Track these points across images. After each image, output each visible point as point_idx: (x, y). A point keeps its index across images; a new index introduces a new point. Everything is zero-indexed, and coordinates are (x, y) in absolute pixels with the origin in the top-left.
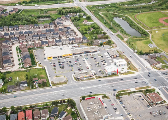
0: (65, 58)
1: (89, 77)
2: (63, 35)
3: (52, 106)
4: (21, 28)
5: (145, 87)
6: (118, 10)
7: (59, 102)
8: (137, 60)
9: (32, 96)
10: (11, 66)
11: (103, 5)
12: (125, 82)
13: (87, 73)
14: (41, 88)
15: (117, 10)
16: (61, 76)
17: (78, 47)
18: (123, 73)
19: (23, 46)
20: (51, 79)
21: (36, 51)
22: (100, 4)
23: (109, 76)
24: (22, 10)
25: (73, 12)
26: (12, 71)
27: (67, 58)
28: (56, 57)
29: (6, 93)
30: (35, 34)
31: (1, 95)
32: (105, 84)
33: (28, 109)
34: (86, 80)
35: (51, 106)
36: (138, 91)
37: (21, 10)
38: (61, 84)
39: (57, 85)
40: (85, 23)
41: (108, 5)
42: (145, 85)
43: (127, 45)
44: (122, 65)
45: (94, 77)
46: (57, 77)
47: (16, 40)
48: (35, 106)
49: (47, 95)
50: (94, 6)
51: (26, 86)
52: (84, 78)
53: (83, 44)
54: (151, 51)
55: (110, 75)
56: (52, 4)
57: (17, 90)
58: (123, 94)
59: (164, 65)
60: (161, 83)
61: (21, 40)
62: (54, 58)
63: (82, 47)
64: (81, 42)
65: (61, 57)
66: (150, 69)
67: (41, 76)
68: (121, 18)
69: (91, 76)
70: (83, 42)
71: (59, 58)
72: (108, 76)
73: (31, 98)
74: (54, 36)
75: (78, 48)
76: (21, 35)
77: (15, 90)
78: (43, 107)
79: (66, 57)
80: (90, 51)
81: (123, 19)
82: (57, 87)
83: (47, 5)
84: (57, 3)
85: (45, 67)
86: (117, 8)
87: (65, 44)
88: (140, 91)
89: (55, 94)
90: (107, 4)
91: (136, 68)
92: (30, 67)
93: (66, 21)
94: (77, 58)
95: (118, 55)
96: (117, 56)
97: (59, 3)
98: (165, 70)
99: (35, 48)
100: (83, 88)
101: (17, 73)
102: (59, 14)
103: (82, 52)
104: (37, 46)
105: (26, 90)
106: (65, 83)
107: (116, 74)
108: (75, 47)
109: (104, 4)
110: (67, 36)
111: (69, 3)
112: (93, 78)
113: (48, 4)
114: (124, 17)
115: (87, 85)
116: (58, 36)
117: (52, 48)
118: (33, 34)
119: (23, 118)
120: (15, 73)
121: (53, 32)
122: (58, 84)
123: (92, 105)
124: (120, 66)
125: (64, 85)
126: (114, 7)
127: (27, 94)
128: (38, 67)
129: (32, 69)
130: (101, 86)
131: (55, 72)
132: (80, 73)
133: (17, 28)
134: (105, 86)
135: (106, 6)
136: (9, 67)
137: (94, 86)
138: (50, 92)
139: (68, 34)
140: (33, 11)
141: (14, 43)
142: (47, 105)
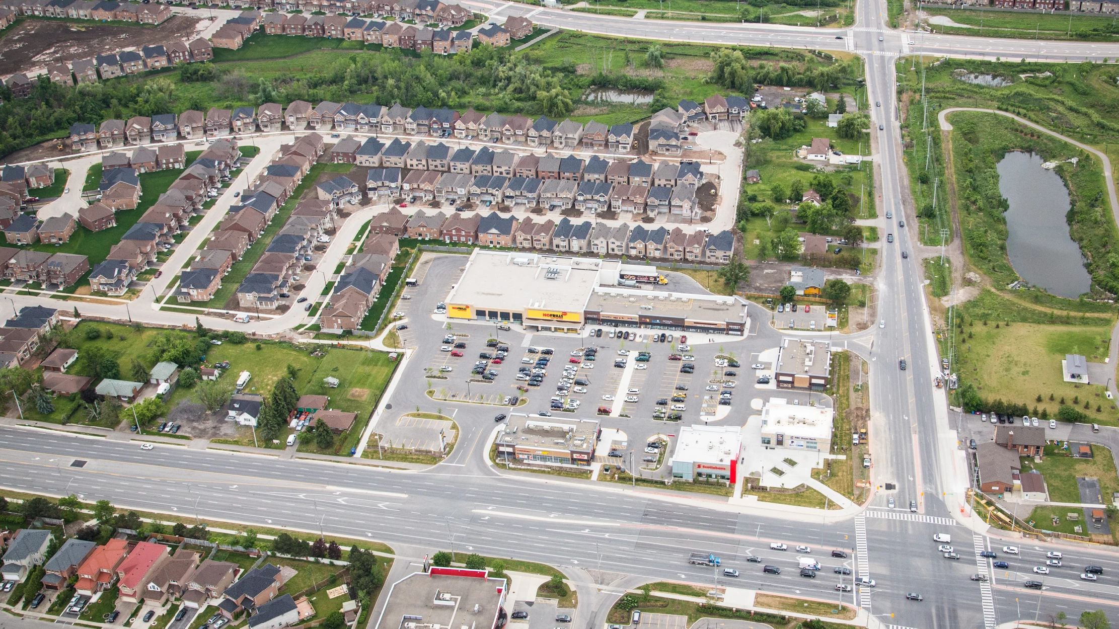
0: (536, 328)
1: (562, 460)
2: (627, 201)
3: (274, 556)
4: (463, 126)
5: (820, 604)
6: (1076, 111)
7: (311, 543)
8: (915, 438)
9: (236, 481)
10: (270, 312)
11: (1011, 65)
12: (738, 542)
13: (563, 434)
14: (307, 451)
15: (1071, 109)
16: (440, 418)
17: (654, 282)
18: (764, 489)
19: (385, 224)
20: (382, 423)
21: (439, 258)
22: (993, 59)
23: (679, 485)
24: (549, 34)
25: (801, 80)
26: (254, 334)
27: (549, 329)
28: (493, 315)
29: (149, 433)
30: (503, 169)
31: (122, 439)
32: (616, 524)
33: (159, 536)
34: (544, 472)
35: (269, 553)
36: (761, 614)
37: (547, 31)
38: (405, 457)
39: (386, 458)
40: (811, 157)
41: (1039, 71)
42: (829, 596)
43: (936, 332)
44: (796, 442)
45: (596, 467)
46: (419, 415)
47: (387, 183)
48: (199, 533)
49: (302, 496)
50: (948, 65)
51: (247, 423)
52: (535, 457)
53: (695, 271)
54: (1052, 398)
55: (687, 483)
56: (725, 21)
57: (201, 434)
58: (665, 606)
59: (1054, 509)
60: (940, 610)
61: (412, 190)
62: (480, 313)
63: (676, 286)
64: (692, 262)
65: (518, 317)
66: (950, 509)
67: (353, 395)
68: (1052, 164)
69: (575, 456)
70: (708, 260)
71: (505, 324)
72: (668, 481)
73: (225, 489)
74: (580, 198)
75: (650, 287)
76: (435, 163)
77: (194, 428)
78: (229, 548)
79: (540, 325)
80: (689, 321)
81: (1059, 171)
82: (380, 469)
83: (698, 20)
84: (752, 16)
85: (409, 353)
86: (1084, 94)
87: (603, 251)
88: (769, 615)
89: (341, 501)
90: (1036, 64)
91: (872, 480)
92: (348, 334)
93: (721, 124)
94: (595, 343)
95: (822, 382)
96: (814, 381)
97: (766, 20)
98: (1036, 542)
99: (443, 243)
100: (489, 512)
101: (266, 349)
102: (716, 83)
103: (640, 317)
104: (454, 232)
105: (236, 443)
106: (432, 458)
107: (724, 485)
108: (633, 282)
109: (1019, 60)
110: (649, 212)
111: (822, 25)
112: (584, 475)
113: (704, 19)
114: (1074, 160)
115: (527, 498)
116: (599, 201)
117: (513, 259)
118: (495, 168)
119: (105, 571)
120: (259, 348)
121: (596, 176)
122: (391, 455)
123: (439, 611)
124: (780, 443)
125: (414, 469)
126: (1066, 88)
127: (243, 468)
128: (377, 343)
129: (343, 347)
130: (584, 527)
131: (431, 393)
132: (531, 426)
133: (446, 125)
134: (607, 536)
135: (1024, 72)
136: (256, 315)
137: (553, 518)
138: (329, 483)
139: (657, 202)
140: (602, 43)
141: (375, 198)
142: (250, 543)
